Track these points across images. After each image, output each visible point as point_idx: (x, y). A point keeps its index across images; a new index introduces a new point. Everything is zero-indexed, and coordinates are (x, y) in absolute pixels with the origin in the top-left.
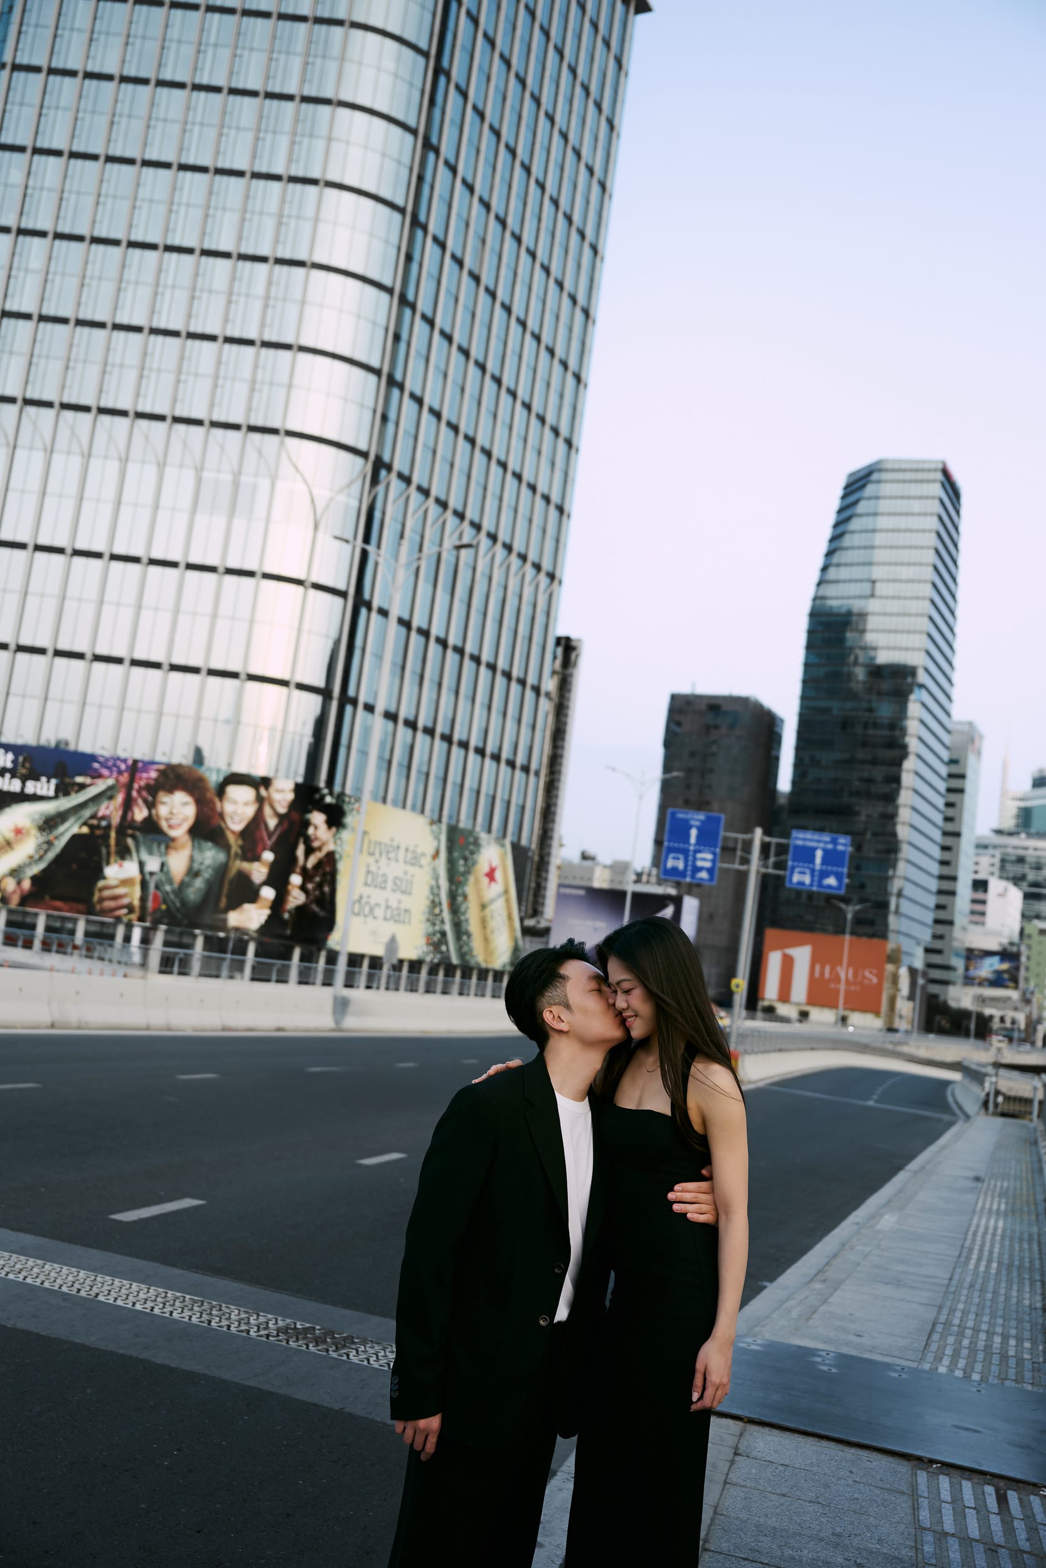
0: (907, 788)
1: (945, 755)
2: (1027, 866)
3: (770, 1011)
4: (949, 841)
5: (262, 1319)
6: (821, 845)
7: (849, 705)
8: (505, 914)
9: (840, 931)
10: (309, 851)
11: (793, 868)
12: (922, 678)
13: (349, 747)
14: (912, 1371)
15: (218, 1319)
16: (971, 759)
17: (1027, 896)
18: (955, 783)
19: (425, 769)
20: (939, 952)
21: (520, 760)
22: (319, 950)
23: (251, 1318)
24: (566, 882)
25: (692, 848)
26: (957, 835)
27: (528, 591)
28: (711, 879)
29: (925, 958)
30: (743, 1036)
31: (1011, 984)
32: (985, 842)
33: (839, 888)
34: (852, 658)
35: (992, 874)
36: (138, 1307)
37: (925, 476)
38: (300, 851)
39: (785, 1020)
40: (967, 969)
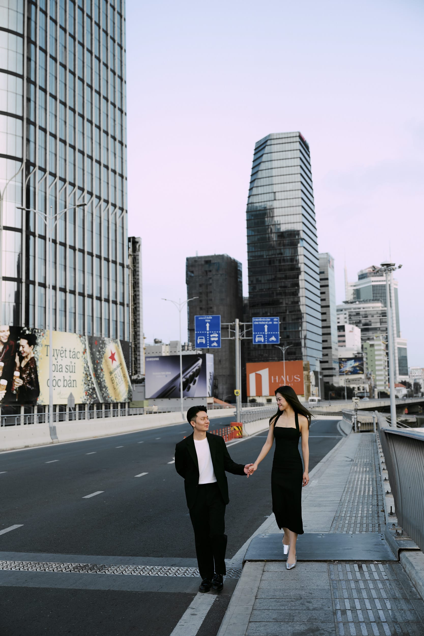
0: (302, 288)
1: (318, 270)
2: (361, 317)
3: (253, 401)
4: (324, 310)
5: (65, 565)
6: (267, 323)
7: (270, 253)
8: (122, 375)
9: (281, 359)
10: (21, 359)
11: (255, 335)
12: (303, 235)
13: (34, 305)
14: (326, 535)
15: (48, 568)
16: (330, 270)
17: (363, 330)
18: (323, 283)
19: (73, 311)
20: (327, 362)
21: (119, 300)
22: (34, 406)
23: (61, 566)
24: (149, 355)
25: (208, 332)
26: (328, 306)
27: (111, 218)
28: (219, 346)
29: (321, 366)
30: (242, 415)
31: (361, 372)
32: (341, 308)
33: (277, 341)
34: (269, 230)
35: (346, 322)
36: (13, 569)
37: (292, 140)
38: (17, 359)
39: (261, 405)
40: (340, 368)
